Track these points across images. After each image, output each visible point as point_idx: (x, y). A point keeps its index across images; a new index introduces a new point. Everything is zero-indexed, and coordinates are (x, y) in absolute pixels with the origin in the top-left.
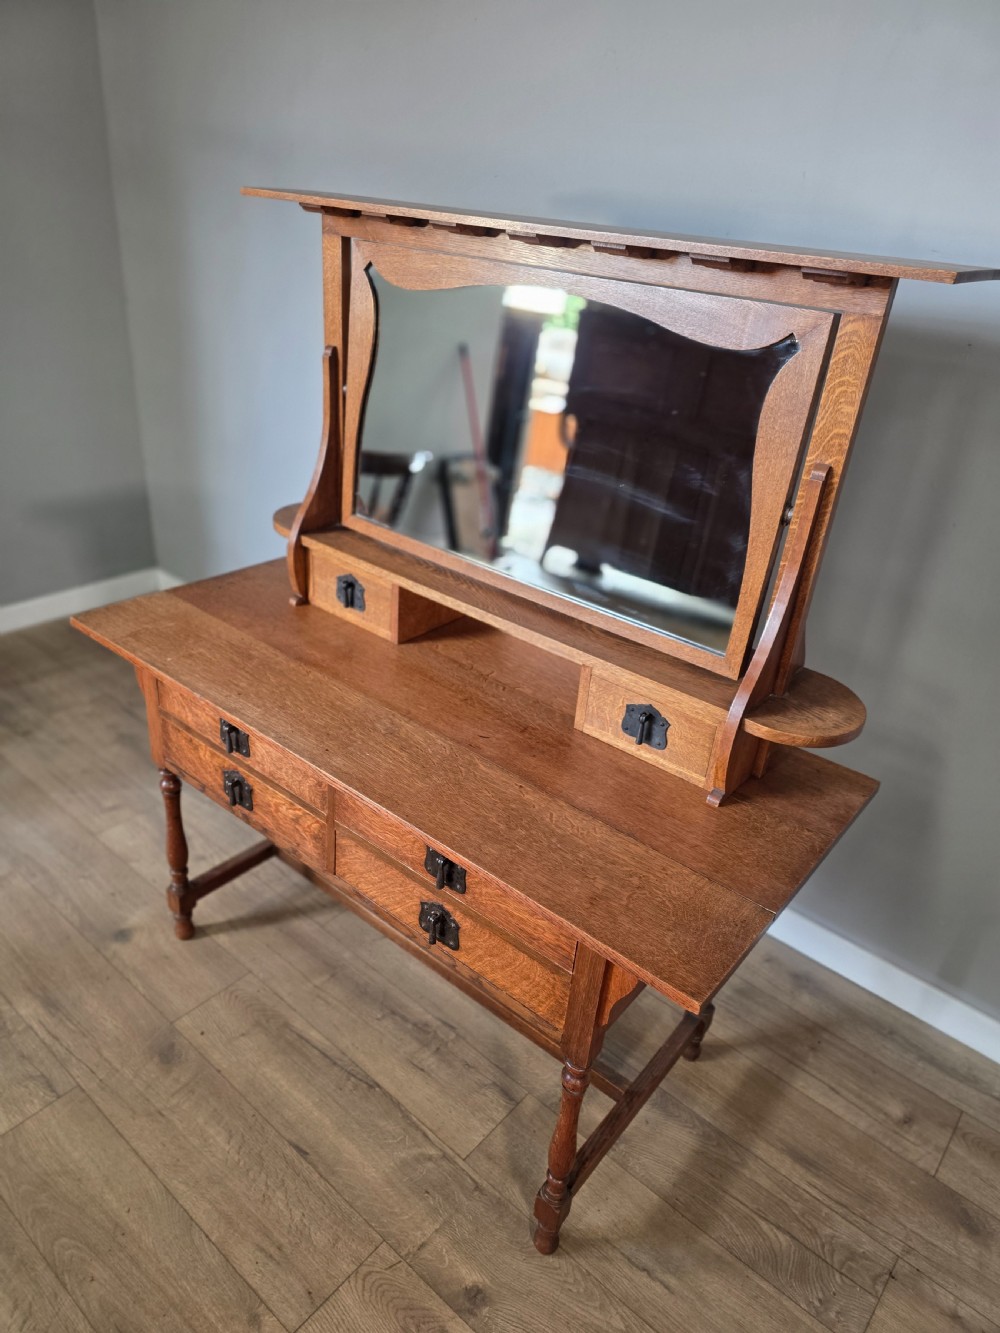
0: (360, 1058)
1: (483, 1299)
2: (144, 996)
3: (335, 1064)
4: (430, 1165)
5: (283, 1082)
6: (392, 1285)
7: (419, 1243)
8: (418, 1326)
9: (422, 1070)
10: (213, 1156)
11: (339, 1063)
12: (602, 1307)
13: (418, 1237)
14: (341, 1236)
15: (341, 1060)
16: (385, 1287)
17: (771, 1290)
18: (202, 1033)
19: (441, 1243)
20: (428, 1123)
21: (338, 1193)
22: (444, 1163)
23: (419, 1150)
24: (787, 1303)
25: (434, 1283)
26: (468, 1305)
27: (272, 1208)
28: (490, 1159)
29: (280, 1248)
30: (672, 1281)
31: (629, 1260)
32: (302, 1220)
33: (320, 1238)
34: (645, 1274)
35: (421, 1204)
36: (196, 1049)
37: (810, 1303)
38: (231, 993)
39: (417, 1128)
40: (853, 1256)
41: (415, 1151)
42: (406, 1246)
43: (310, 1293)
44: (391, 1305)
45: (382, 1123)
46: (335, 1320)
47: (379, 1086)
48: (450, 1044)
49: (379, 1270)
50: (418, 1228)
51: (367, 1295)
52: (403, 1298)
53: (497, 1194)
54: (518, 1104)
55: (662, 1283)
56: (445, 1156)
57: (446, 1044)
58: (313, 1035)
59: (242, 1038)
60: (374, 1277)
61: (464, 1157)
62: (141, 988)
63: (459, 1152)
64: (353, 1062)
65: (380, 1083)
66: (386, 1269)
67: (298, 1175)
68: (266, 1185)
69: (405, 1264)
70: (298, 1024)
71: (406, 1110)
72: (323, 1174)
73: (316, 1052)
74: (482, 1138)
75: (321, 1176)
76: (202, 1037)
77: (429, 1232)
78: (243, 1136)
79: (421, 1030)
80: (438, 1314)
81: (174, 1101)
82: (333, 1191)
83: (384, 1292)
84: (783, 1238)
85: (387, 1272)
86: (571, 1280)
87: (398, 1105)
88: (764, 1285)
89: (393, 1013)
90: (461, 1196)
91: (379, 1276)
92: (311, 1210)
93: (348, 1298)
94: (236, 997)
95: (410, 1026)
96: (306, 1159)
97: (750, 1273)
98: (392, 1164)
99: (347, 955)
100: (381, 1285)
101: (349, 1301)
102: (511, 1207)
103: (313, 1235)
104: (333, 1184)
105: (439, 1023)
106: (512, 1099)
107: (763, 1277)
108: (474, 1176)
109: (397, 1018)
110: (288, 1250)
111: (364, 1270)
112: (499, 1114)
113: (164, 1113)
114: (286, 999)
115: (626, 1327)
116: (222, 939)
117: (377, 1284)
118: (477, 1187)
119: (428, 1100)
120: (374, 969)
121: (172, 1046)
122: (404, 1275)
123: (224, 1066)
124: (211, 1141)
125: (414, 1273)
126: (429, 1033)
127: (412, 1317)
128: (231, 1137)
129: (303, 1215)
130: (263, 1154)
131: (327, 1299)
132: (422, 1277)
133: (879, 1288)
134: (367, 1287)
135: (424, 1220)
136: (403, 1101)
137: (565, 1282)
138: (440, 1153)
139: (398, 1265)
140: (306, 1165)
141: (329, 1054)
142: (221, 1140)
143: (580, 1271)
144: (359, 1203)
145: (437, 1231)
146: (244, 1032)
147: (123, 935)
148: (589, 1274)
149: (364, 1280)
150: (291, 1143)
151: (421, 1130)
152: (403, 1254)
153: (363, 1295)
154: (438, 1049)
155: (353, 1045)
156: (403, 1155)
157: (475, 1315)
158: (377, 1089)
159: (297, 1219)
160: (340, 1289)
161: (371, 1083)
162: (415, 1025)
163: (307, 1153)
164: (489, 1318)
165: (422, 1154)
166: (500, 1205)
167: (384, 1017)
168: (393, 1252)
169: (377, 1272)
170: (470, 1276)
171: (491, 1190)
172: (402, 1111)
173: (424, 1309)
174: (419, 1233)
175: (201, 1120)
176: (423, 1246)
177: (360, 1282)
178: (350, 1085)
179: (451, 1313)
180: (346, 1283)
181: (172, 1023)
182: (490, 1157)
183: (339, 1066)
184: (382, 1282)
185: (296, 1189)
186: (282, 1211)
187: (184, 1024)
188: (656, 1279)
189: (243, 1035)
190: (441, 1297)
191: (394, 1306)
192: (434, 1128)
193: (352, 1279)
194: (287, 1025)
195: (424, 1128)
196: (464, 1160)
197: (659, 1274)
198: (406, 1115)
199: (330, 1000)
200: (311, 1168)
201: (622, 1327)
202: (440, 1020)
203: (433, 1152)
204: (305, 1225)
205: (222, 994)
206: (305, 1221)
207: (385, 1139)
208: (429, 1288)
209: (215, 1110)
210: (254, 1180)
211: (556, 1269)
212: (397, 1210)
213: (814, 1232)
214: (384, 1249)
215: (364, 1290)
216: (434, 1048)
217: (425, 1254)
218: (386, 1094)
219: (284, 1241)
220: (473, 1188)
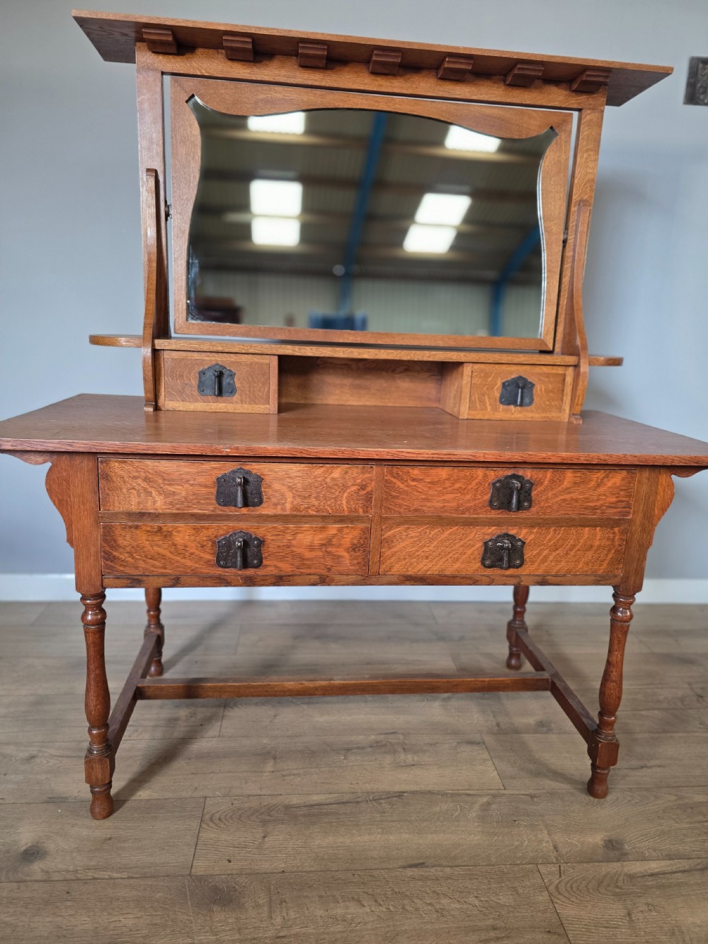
0: (369, 787)
1: (617, 842)
2: (129, 878)
3: (357, 802)
4: (494, 806)
5: (341, 839)
6: (576, 880)
7: (552, 848)
8: (617, 887)
9: (413, 765)
10: (366, 924)
11: (359, 800)
12: (657, 798)
13: (547, 846)
14: (514, 885)
15: (358, 798)
16: (574, 886)
17: (684, 735)
18: (230, 861)
19: (559, 838)
20: (460, 788)
21: (475, 866)
22: (499, 800)
23: (478, 804)
24: (696, 734)
25: (588, 858)
26: (617, 853)
27: (453, 913)
28: (515, 778)
29: (495, 929)
30: (657, 762)
31: (631, 768)
32: (481, 901)
33: (505, 899)
34: (645, 769)
35: (522, 829)
36: (240, 874)
37: (700, 728)
38: (211, 819)
39: (459, 795)
40: (682, 699)
41: (477, 807)
42: (550, 856)
43: (549, 932)
44: (591, 891)
45: (438, 809)
46: (583, 930)
47: (404, 792)
48: (406, 742)
49: (558, 881)
50: (541, 841)
51: (574, 899)
52: (590, 882)
53: (544, 791)
54: (484, 743)
55: (655, 766)
56: (494, 796)
57: (405, 744)
58: (315, 798)
59: (266, 839)
60: (562, 887)
61: (503, 788)
62: (116, 875)
63: (497, 788)
64: (368, 792)
65: (403, 790)
66: (560, 876)
67: (437, 879)
68: (430, 904)
69: (565, 865)
70: (295, 800)
71: (439, 791)
72: (451, 864)
73: (334, 806)
74: (496, 772)
75: (451, 866)
76: (232, 863)
77: (547, 838)
78: (367, 893)
79: (378, 746)
80: (614, 871)
81: (278, 920)
82: (471, 867)
83: (578, 889)
84: (656, 712)
85: (563, 877)
86: (630, 798)
87: (430, 792)
88: (680, 735)
89: (348, 750)
90: (531, 807)
91: (563, 884)
92: (477, 890)
93: (568, 911)
94: (220, 819)
95: (369, 750)
96: (427, 867)
97: (669, 735)
98: (476, 824)
99: (265, 741)
100: (572, 887)
101: (573, 912)
102: (559, 791)
103: (498, 901)
104: (463, 864)
105: (383, 736)
106: (478, 743)
107: (673, 732)
108: (523, 792)
109: (354, 751)
110: (500, 924)
111: (552, 888)
112: (486, 755)
113: (281, 934)
114: (262, 793)
115: (676, 795)
116: (143, 794)
117: (569, 889)
118: (532, 797)
119: (441, 777)
120: (297, 736)
121: (216, 889)
122: (572, 871)
123: (283, 865)
124: (349, 916)
125: (574, 864)
126: (386, 745)
127: (609, 886)
128: (359, 901)
129: (477, 897)
130: (397, 890)
131: (562, 924)
132: (580, 862)
133: (704, 704)
134: (568, 895)
135: (536, 835)
136: (429, 788)
137: (629, 801)
138: (489, 797)
139: (562, 868)
140: (433, 870)
141: (345, 800)
142: (353, 909)
143: (626, 791)
144: (494, 860)
145: (549, 834)
146: (263, 835)
147: (32, 854)
148: (631, 789)
149: (560, 894)
150: (404, 867)
151: (462, 794)
152: (555, 861)
153: (573, 902)
154: (404, 749)
155: (351, 784)
156: (474, 814)
157: (627, 854)
158: (405, 795)
159: (477, 903)
160: (558, 911)
161: (397, 794)
162: (371, 747)
163: (423, 863)
164: (633, 848)
165: (482, 805)
166: (552, 794)
167: (345, 756)
168: (549, 865)
169: (560, 883)
170: (597, 839)
171: (539, 792)
172: (438, 794)
173: (605, 876)
174: (544, 844)
175: (320, 912)
176: (555, 847)
177: (560, 897)
178: (386, 806)
179: (618, 864)
180: (556, 905)
181: (190, 875)
182: (512, 778)
183: (361, 802)
184: (569, 885)
185: (449, 888)
186: (461, 908)
187: (201, 867)
188: (650, 767)
189: (264, 837)
190: (602, 862)
191: (593, 890)
192: (467, 787)
193: (555, 900)
194: (288, 807)
195: (463, 792)
196: (505, 789)
197: (649, 764)
198: (444, 794)
199: (296, 772)
200: (440, 868)
201: (674, 798)
202: (381, 734)
203: (485, 799)
204: (486, 901)
205: (204, 826)
206: (482, 899)
207: (452, 815)
208: (592, 864)
209: (321, 897)
210: (417, 909)
211: (617, 800)
212: (516, 843)
213: (658, 701)
214: (542, 869)
215: (569, 899)
216: (400, 749)
217: (564, 851)
218: (414, 793)
219: (490, 922)
220: (530, 798)
